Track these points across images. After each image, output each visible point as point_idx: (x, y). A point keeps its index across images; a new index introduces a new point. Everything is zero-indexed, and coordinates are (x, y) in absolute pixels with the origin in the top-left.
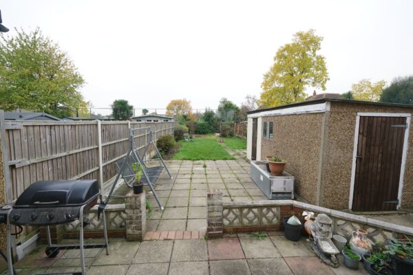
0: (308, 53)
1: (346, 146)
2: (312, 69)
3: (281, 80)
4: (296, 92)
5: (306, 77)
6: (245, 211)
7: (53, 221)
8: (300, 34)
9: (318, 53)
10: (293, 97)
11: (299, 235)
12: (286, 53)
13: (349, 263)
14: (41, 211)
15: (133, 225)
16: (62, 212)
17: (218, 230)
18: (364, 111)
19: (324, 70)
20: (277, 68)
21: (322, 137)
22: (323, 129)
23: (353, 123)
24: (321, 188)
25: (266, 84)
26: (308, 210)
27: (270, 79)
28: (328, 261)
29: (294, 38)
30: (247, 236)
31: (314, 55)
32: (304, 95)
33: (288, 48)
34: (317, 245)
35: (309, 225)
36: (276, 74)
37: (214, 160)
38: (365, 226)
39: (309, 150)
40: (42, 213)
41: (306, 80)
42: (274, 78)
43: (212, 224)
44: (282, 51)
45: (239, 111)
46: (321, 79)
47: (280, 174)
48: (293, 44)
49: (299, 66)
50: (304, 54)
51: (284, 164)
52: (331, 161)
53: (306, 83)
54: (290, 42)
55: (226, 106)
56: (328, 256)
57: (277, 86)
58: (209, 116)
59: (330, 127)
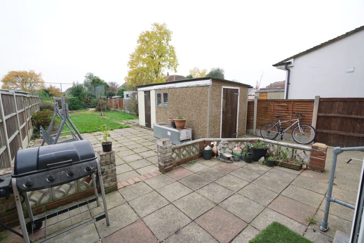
0: (163, 41)
1: (218, 106)
2: (166, 55)
3: (144, 61)
4: (157, 72)
5: (164, 61)
6: (182, 150)
7: (75, 177)
8: (156, 25)
9: (170, 43)
10: (154, 76)
11: (211, 155)
12: (147, 39)
13: (237, 159)
14: (57, 172)
15: (109, 179)
17: (170, 165)
18: (224, 86)
19: (174, 57)
20: (141, 51)
21: (208, 100)
23: (220, 93)
24: (209, 132)
25: (132, 64)
26: (213, 141)
27: (135, 59)
28: (229, 161)
29: (152, 27)
30: (186, 165)
31: (168, 45)
32: (162, 74)
33: (148, 34)
34: (222, 155)
35: (215, 149)
36: (139, 55)
37: (112, 130)
38: (237, 142)
39: (200, 110)
40: (58, 174)
41: (163, 64)
42: (139, 59)
43: (166, 162)
44: (143, 36)
45: (108, 86)
46: (173, 64)
47: (182, 128)
48: (152, 32)
49: (158, 52)
50: (160, 42)
52: (213, 115)
53: (163, 66)
54: (150, 30)
55: (94, 81)
56: (229, 159)
57: (142, 66)
58: (77, 91)
59: (212, 94)
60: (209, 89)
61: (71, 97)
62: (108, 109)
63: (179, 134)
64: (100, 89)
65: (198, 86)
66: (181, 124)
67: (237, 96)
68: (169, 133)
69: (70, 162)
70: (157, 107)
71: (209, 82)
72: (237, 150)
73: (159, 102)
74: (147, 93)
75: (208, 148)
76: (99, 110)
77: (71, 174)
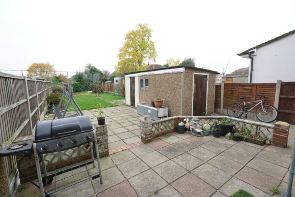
0: (145, 38)
2: (148, 48)
3: (130, 54)
4: (140, 62)
5: (145, 53)
6: (160, 125)
7: (78, 144)
8: (140, 25)
9: (151, 39)
10: (138, 65)
11: (184, 130)
12: (132, 36)
13: (206, 133)
14: (65, 139)
15: (103, 146)
16: (82, 137)
17: (150, 137)
18: (196, 72)
19: (154, 50)
20: (127, 46)
21: (182, 84)
22: (182, 81)
23: (192, 78)
24: (182, 110)
25: (120, 56)
26: (186, 118)
27: (123, 52)
28: (200, 135)
29: (137, 27)
30: (163, 137)
31: (149, 40)
32: (144, 64)
33: (133, 33)
34: (193, 130)
35: (187, 125)
36: (126, 49)
37: (105, 108)
38: (207, 119)
39: (175, 92)
40: (66, 141)
41: (145, 55)
42: (126, 52)
43: (147, 135)
44: (130, 34)
45: (102, 74)
46: (153, 55)
47: (160, 107)
48: (136, 31)
49: (140, 46)
50: (143, 39)
51: (162, 101)
52: (186, 96)
53: (145, 57)
54: (135, 30)
55: (92, 70)
56: (199, 133)
57: (128, 57)
58: (79, 77)
59: (185, 80)
60: (182, 76)
61: (74, 82)
62: (102, 92)
63: (158, 112)
64: (96, 76)
65: (173, 73)
66: (160, 104)
67: (207, 80)
68: (149, 111)
69: (74, 132)
70: (140, 90)
71: (182, 70)
72: (207, 126)
73: (141, 86)
74: (132, 79)
75: (181, 124)
76: (95, 92)
77: (75, 142)
